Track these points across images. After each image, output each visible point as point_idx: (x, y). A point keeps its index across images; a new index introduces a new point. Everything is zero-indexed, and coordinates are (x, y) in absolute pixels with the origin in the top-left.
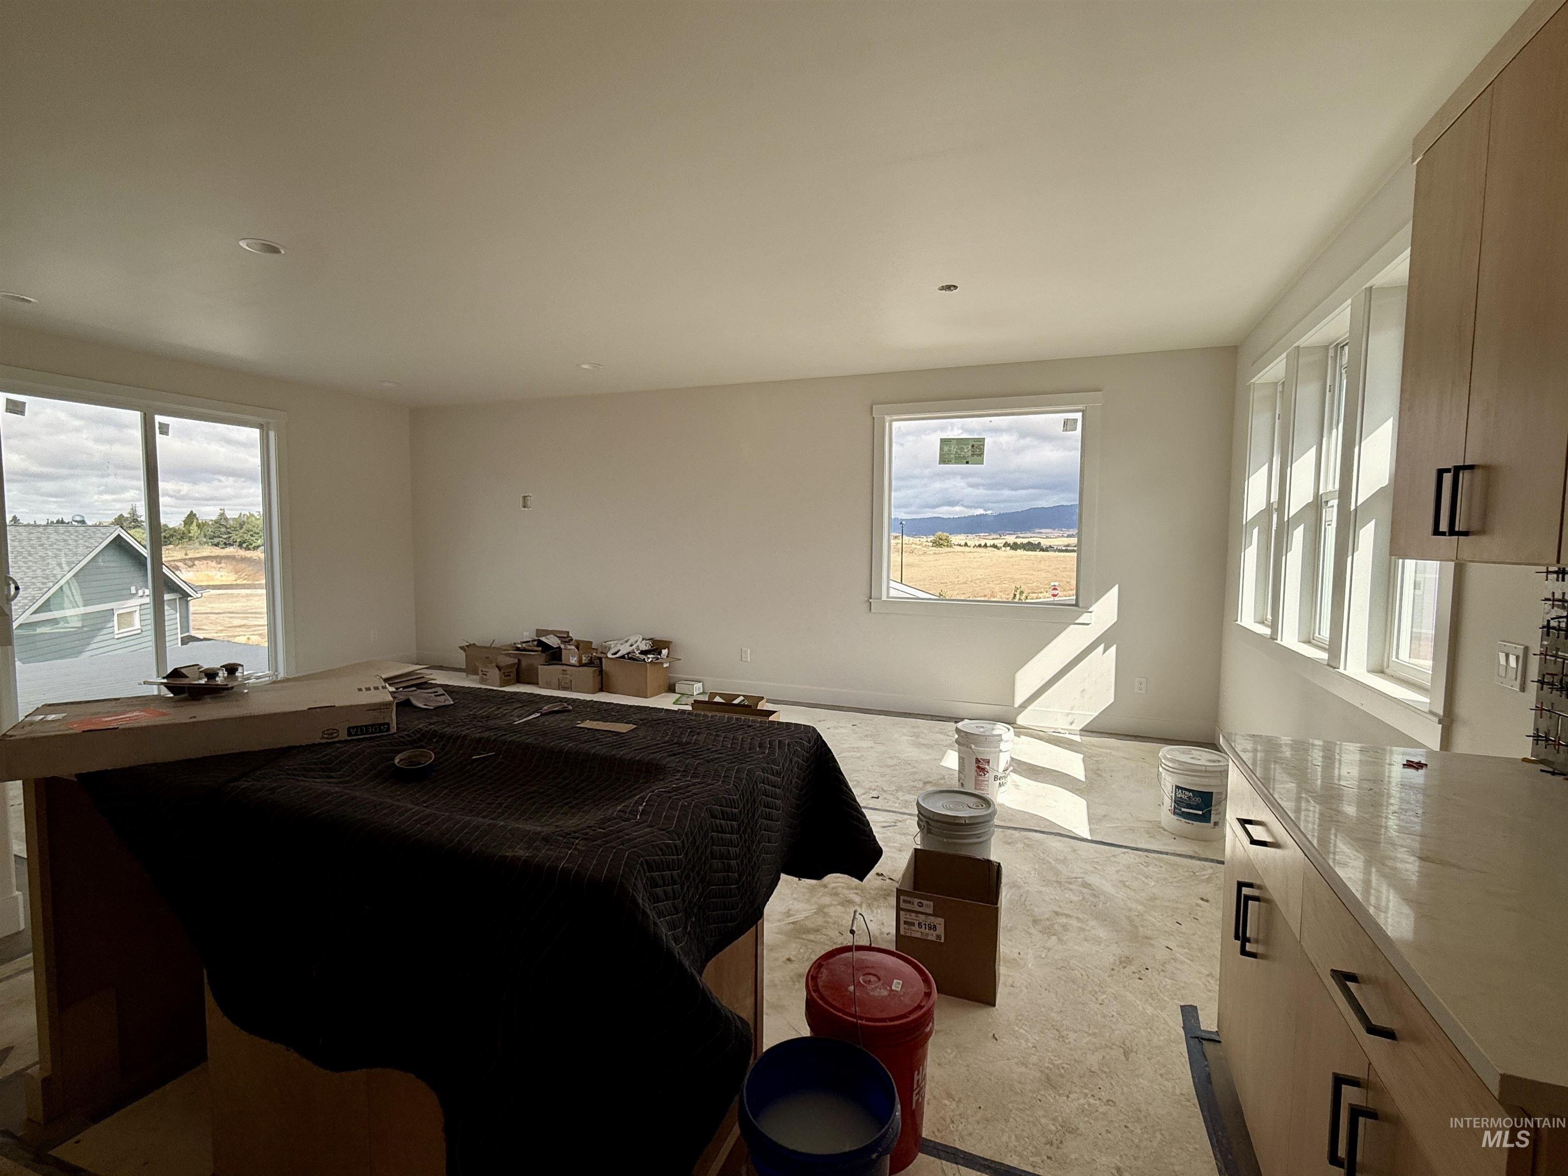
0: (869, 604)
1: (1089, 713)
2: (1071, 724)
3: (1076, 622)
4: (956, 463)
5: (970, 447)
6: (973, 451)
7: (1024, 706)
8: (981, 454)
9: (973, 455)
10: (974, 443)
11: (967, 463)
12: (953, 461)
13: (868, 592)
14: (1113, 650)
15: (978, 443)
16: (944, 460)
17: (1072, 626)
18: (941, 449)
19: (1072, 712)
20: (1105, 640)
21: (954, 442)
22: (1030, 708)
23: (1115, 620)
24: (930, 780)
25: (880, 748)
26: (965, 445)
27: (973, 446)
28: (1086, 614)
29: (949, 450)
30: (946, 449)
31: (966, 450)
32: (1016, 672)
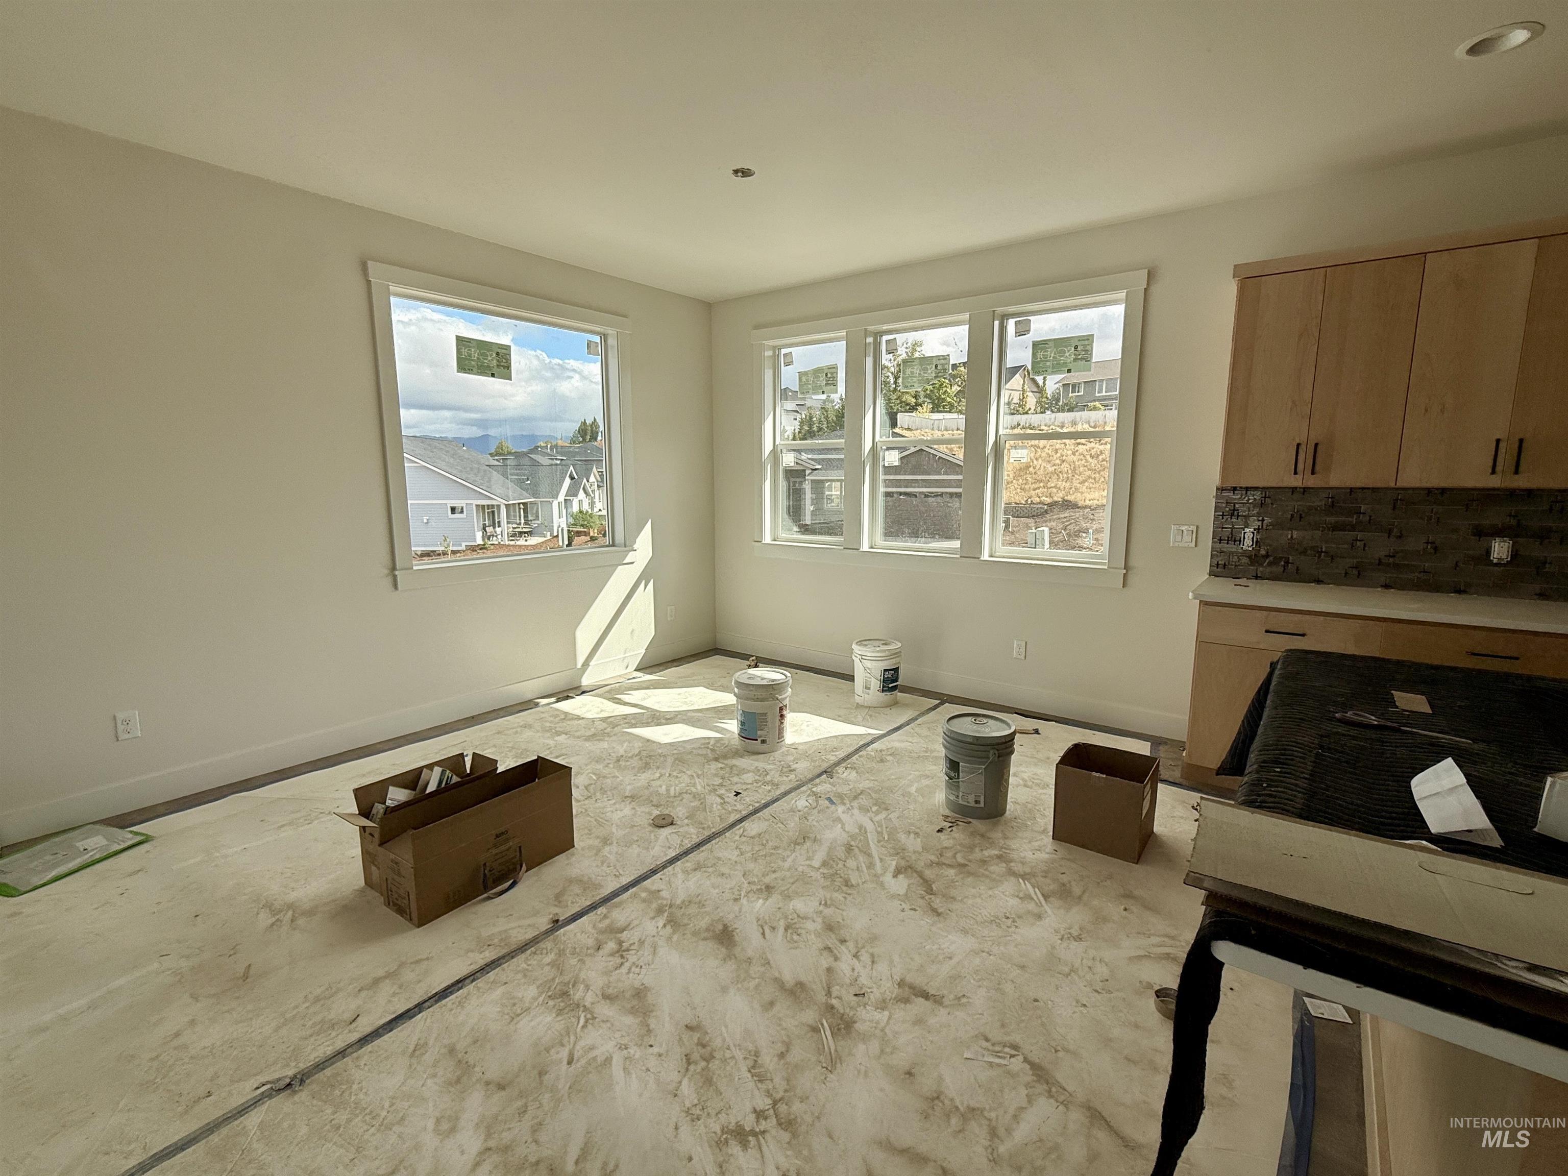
0: (393, 577)
1: (639, 652)
2: (627, 667)
3: (625, 562)
4: (477, 374)
5: (494, 355)
6: (498, 361)
7: (586, 664)
8: (508, 367)
9: (498, 366)
10: (499, 350)
11: (493, 375)
12: (475, 370)
13: (389, 560)
14: (651, 585)
15: (504, 351)
16: (464, 366)
17: (620, 567)
18: (459, 351)
19: (627, 655)
20: (644, 577)
21: (475, 343)
22: (592, 663)
23: (651, 555)
26: (489, 350)
27: (498, 354)
28: (631, 553)
29: (470, 355)
30: (465, 351)
31: (490, 358)
32: (575, 629)
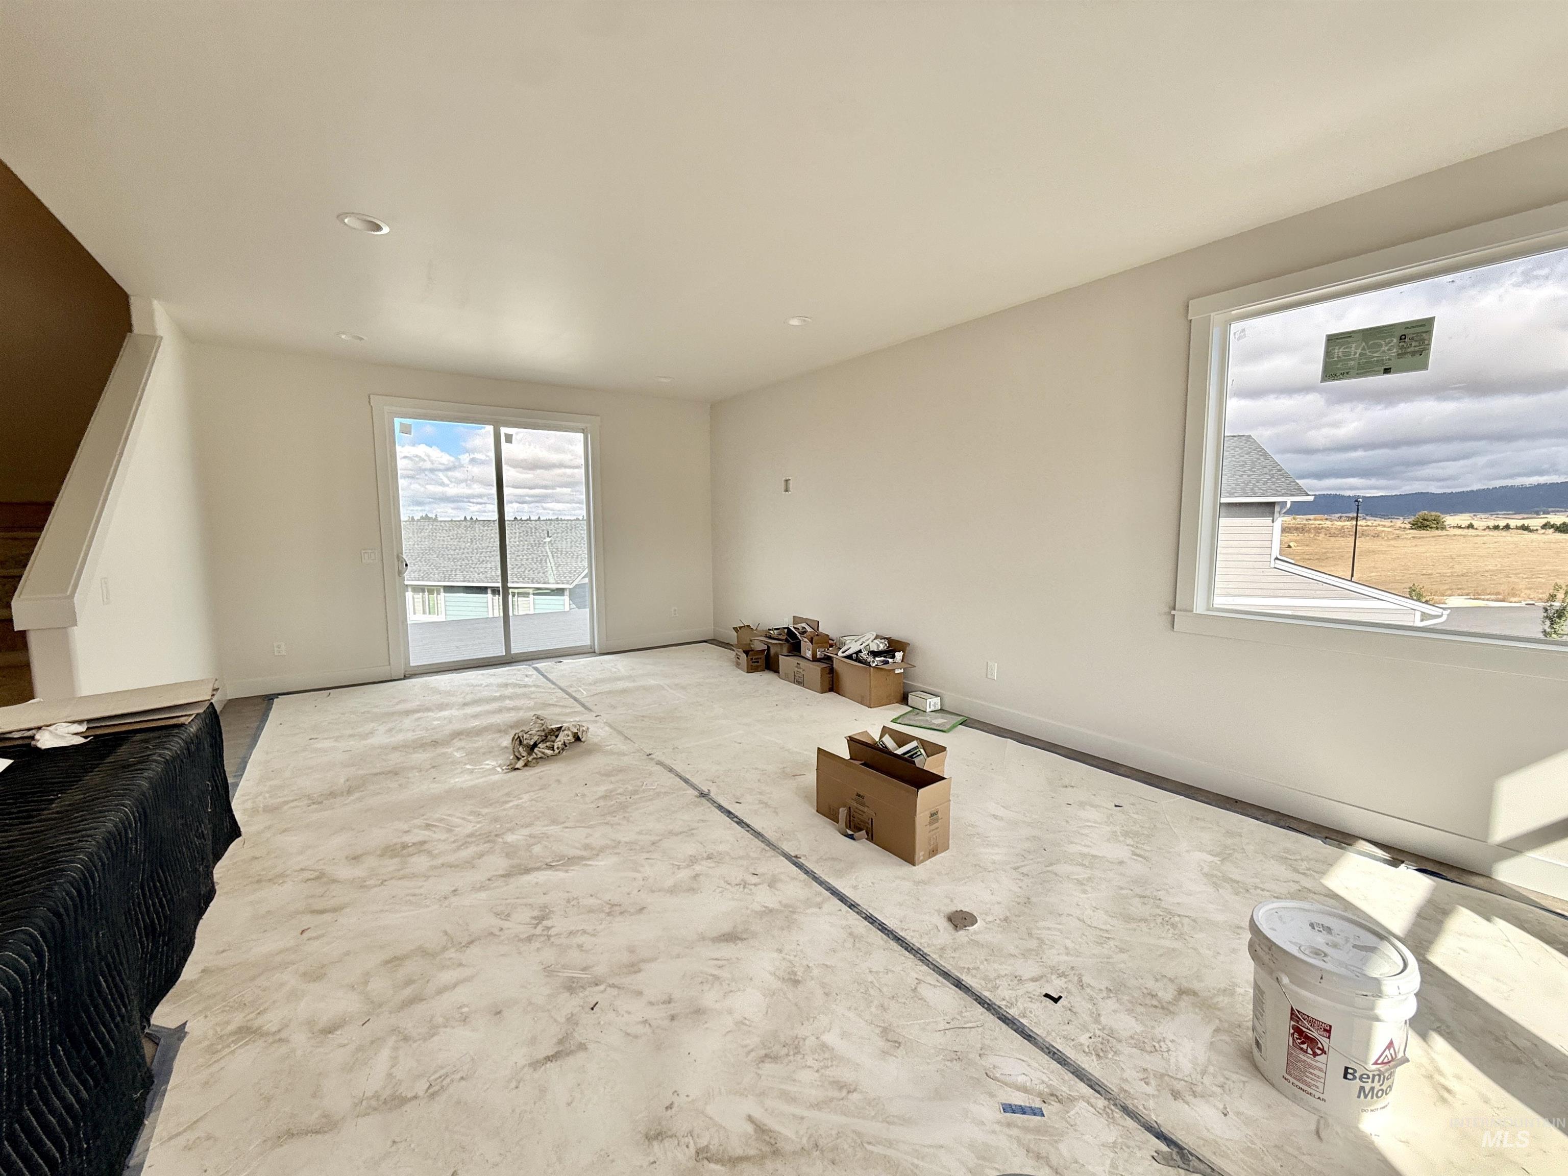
0: (1170, 618)
4: (1359, 375)
5: (1395, 340)
6: (1402, 348)
7: (1514, 847)
8: (1423, 350)
9: (1400, 356)
10: (1407, 332)
11: (1387, 371)
12: (1355, 372)
13: (1170, 599)
15: (1417, 330)
16: (1332, 371)
18: (1328, 353)
21: (1359, 336)
22: (1532, 855)
24: (1196, 986)
25: (1137, 868)
26: (1384, 338)
27: (1403, 337)
29: (1347, 354)
30: (1339, 351)
31: (1385, 348)
